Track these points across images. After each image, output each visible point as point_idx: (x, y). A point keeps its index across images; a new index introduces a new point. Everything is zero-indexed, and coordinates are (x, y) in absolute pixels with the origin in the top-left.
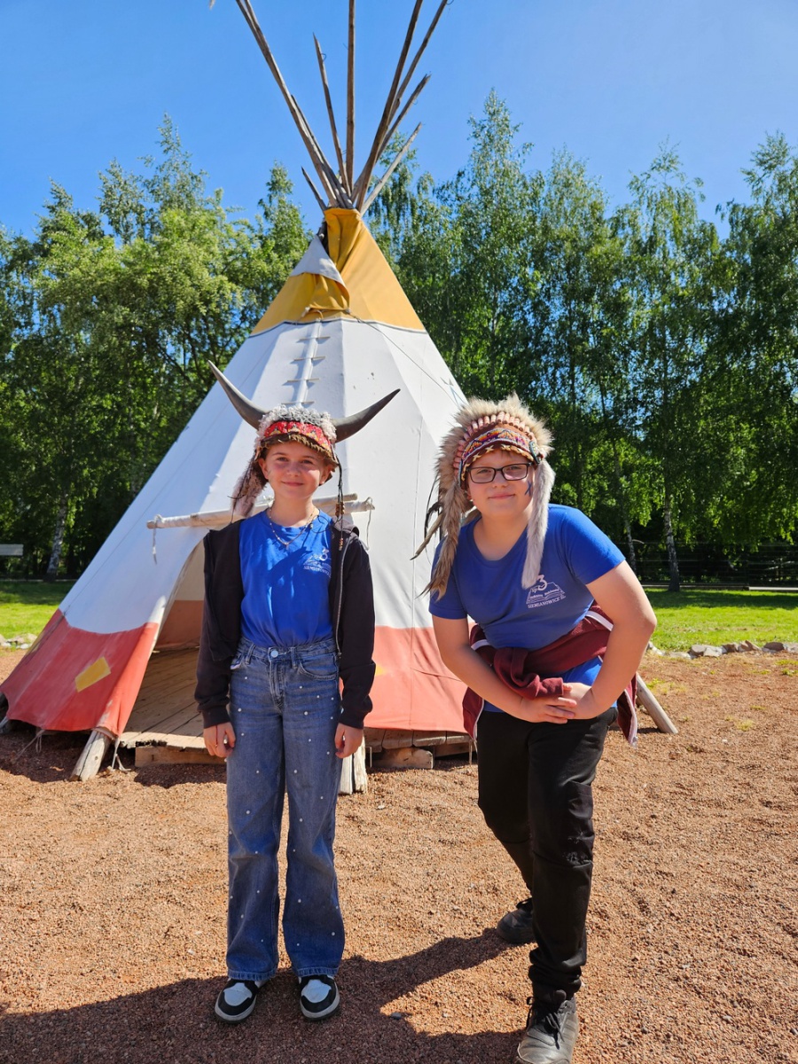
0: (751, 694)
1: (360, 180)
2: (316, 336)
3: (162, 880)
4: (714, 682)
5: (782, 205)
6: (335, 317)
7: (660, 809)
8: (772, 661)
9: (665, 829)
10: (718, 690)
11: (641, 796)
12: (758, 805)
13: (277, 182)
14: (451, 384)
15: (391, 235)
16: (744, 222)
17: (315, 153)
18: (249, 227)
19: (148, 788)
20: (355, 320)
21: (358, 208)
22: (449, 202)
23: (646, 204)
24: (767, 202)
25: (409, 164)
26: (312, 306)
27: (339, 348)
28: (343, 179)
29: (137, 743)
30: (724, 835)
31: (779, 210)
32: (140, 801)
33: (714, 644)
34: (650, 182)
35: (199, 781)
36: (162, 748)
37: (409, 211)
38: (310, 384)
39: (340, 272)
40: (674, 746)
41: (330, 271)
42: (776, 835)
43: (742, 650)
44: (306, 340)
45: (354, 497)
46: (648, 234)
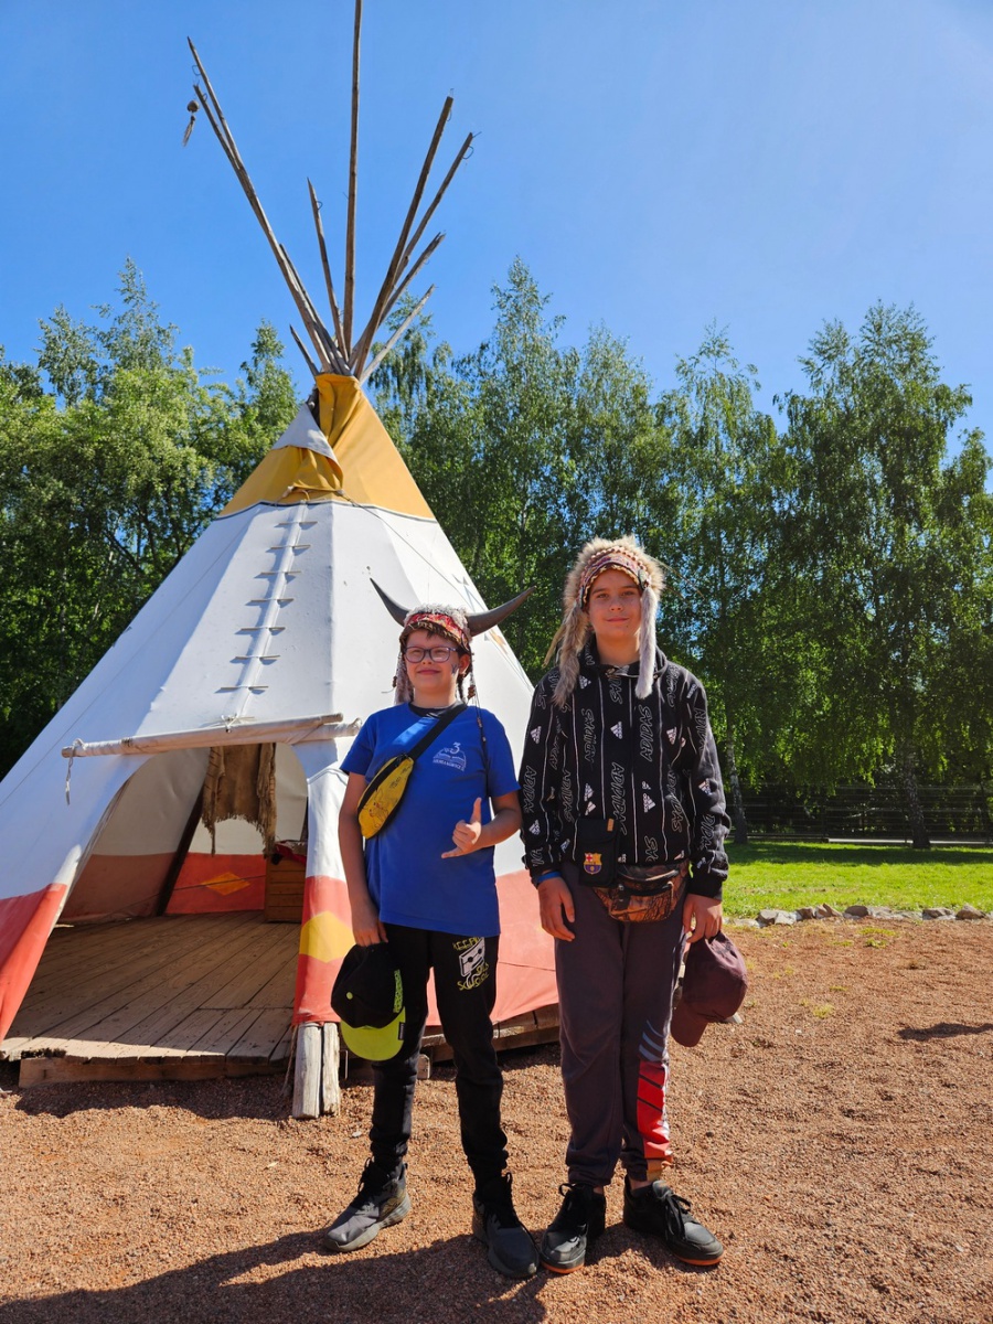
0: (831, 971)
1: (359, 344)
2: (300, 521)
3: (37, 1251)
4: (786, 956)
5: (845, 399)
6: (325, 498)
7: (718, 1124)
8: (855, 930)
9: (724, 1151)
10: (791, 967)
11: (695, 1107)
12: (838, 1116)
13: (264, 343)
14: (465, 582)
15: (402, 410)
16: (804, 415)
17: (306, 310)
18: (228, 392)
19: (34, 1118)
20: (349, 503)
21: (357, 375)
22: (471, 377)
23: (695, 391)
24: (828, 395)
25: (423, 332)
26: (296, 485)
27: (329, 535)
28: (340, 342)
29: (23, 1053)
30: (796, 1155)
31: (841, 404)
32: (20, 1136)
33: (786, 908)
34: (699, 367)
35: (108, 1106)
36: (58, 1060)
37: (424, 384)
38: (289, 577)
39: (333, 447)
40: (737, 1040)
41: (320, 444)
42: (860, 1153)
43: (819, 915)
44: (287, 525)
45: (338, 717)
46: (699, 424)
